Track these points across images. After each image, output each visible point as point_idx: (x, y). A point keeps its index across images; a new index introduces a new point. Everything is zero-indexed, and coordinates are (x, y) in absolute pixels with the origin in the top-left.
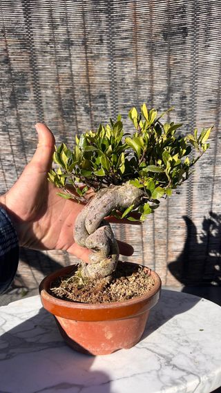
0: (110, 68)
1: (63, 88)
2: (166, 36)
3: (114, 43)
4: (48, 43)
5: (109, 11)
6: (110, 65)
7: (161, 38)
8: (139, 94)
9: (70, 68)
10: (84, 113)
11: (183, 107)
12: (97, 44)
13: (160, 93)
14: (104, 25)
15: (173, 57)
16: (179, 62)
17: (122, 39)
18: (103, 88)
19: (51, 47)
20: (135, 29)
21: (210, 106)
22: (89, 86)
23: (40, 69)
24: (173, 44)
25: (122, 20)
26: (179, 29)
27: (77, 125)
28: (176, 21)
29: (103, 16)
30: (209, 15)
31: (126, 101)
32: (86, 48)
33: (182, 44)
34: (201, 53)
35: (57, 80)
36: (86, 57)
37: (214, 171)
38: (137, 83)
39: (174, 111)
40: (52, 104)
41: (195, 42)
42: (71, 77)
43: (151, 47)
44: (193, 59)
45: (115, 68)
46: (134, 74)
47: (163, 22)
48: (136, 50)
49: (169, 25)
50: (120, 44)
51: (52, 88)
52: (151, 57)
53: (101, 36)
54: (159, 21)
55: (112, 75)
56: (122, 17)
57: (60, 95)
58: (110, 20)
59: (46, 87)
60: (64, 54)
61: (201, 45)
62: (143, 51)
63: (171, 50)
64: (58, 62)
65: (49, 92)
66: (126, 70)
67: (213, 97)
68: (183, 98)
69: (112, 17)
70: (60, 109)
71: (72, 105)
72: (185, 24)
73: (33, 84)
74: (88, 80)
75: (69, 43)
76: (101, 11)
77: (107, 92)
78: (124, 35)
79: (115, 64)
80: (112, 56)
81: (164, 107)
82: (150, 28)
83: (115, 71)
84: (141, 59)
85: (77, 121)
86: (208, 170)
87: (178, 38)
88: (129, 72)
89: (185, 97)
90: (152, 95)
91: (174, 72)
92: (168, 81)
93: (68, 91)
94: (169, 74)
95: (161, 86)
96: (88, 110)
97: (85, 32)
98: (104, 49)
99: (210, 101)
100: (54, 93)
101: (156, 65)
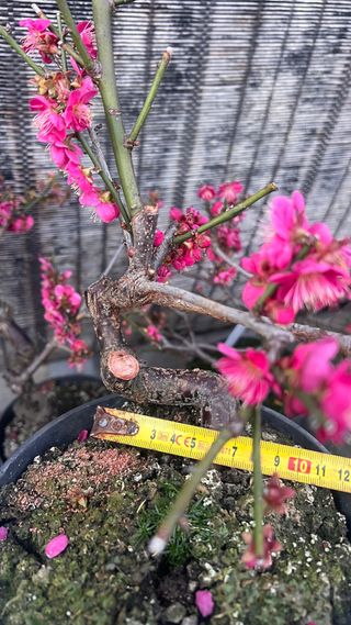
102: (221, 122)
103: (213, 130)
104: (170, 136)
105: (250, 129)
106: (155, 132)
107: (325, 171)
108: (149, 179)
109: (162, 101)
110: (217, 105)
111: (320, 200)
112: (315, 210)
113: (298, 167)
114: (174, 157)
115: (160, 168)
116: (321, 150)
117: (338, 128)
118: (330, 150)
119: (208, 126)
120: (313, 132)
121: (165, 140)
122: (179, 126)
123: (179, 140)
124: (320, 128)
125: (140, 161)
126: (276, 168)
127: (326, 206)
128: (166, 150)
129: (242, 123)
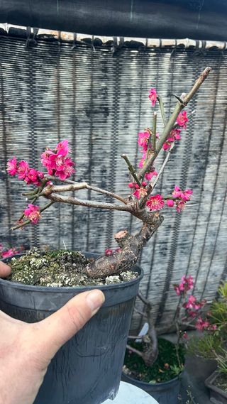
0: (30, 137)
2: (89, 113)
3: (35, 113)
5: (31, 81)
6: (30, 133)
7: (83, 114)
11: (104, 179)
12: (17, 111)
13: (83, 165)
14: (24, 94)
15: (95, 133)
16: (100, 139)
17: (43, 109)
18: (22, 156)
20: (58, 102)
22: (6, 152)
24: (95, 122)
25: (44, 91)
26: (101, 108)
28: (98, 101)
29: (24, 85)
30: (129, 99)
32: (4, 113)
33: (103, 122)
34: (121, 133)
36: (4, 123)
39: (95, 182)
41: (115, 122)
43: (74, 122)
44: (114, 137)
45: (36, 137)
47: (86, 99)
48: (59, 123)
49: (92, 104)
52: (73, 130)
53: (21, 104)
54: (82, 99)
55: (32, 143)
56: (44, 89)
58: (32, 90)
61: (120, 125)
62: (66, 124)
63: (93, 127)
66: (48, 140)
68: (104, 171)
69: (34, 87)
72: (107, 105)
74: (5, 146)
76: (22, 79)
78: (46, 106)
79: (35, 134)
80: (33, 125)
81: (85, 179)
82: (74, 104)
83: (36, 141)
84: (64, 131)
87: (100, 117)
88: (51, 143)
89: (105, 171)
91: (95, 146)
92: (90, 155)
94: (91, 148)
95: (82, 159)
97: (3, 97)
98: (24, 117)
101: (78, 139)
102: (124, 223)
103: (120, 226)
104: (101, 230)
105: (138, 226)
106: (94, 228)
107: (181, 244)
108: (92, 248)
109: (96, 215)
110: (121, 216)
111: (182, 259)
112: (181, 264)
113: (166, 243)
114: (103, 239)
115: (97, 244)
116: (176, 234)
117: (182, 225)
118: (180, 235)
119: (118, 225)
120: (170, 227)
121: (99, 231)
122: (105, 225)
123: (105, 231)
124: (173, 225)
125: (88, 240)
126: (154, 243)
127: (187, 262)
128: (100, 235)
129: (133, 223)
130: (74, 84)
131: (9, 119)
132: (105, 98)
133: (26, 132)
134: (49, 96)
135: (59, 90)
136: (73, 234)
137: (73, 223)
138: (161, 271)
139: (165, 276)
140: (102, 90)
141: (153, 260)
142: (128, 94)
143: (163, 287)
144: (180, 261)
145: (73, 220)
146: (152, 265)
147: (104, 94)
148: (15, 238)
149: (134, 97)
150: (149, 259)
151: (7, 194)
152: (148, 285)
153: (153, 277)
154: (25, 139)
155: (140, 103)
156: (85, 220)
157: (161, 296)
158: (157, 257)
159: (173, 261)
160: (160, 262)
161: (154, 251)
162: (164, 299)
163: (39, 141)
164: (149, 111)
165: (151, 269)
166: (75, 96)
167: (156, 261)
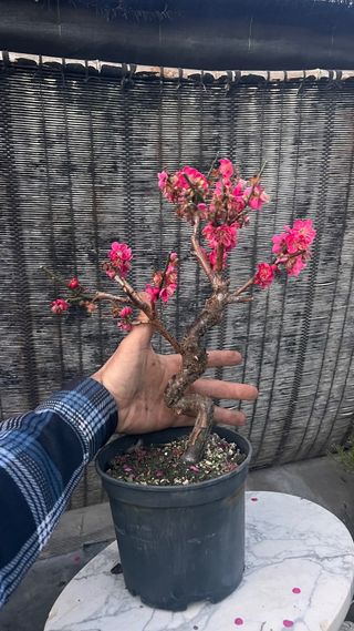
0: (125, 205)
1: (58, 227)
3: (132, 173)
4: (37, 166)
5: (127, 132)
6: (126, 200)
8: (162, 238)
9: (70, 200)
10: (88, 262)
12: (109, 172)
14: (119, 148)
17: (142, 168)
18: (115, 230)
19: (42, 171)
20: (160, 157)
21: (245, 254)
22: (96, 226)
23: (23, 201)
27: (76, 277)
28: (208, 153)
29: (118, 138)
30: (247, 150)
31: (146, 247)
32: (94, 175)
35: (49, 216)
36: (94, 188)
37: (248, 330)
38: (161, 225)
40: (40, 250)
42: (71, 213)
45: (133, 205)
46: (157, 214)
47: (194, 153)
49: (201, 158)
50: (140, 175)
51: (41, 227)
53: (115, 163)
54: (189, 152)
55: (128, 212)
56: (143, 142)
57: (52, 237)
58: (128, 144)
59: (31, 226)
60: (62, 181)
64: (51, 192)
65: (36, 233)
66: (148, 208)
67: (249, 244)
69: (131, 140)
70: (52, 256)
71: (71, 250)
72: (219, 158)
73: (9, 220)
74: (95, 218)
75: (68, 168)
76: (115, 130)
77: (121, 235)
78: (146, 163)
79: (132, 200)
80: (129, 189)
82: (179, 159)
83: (133, 209)
85: (76, 273)
86: (242, 329)
88: (151, 211)
90: (179, 241)
93: (64, 232)
96: (94, 258)
97: (92, 155)
98: (119, 179)
99: (246, 248)
100: (43, 234)
130: (180, 134)
131: (100, 183)
132: (217, 150)
133: (122, 199)
134: (149, 151)
135: (161, 142)
136: (178, 328)
137: (177, 315)
138: (287, 375)
139: (292, 380)
140: (213, 140)
141: (277, 360)
142: (246, 144)
143: (289, 396)
144: (312, 359)
145: (178, 310)
146: (276, 366)
147: (216, 145)
148: (106, 337)
149: (253, 147)
150: (273, 359)
151: (98, 280)
152: (271, 393)
153: (278, 382)
154: (120, 207)
155: (261, 155)
156: (192, 310)
157: (286, 408)
158: (283, 356)
159: (303, 360)
160: (286, 362)
161: (278, 347)
162: (291, 412)
163: (137, 210)
164: (271, 164)
165: (275, 371)
166: (180, 150)
167: (281, 361)
